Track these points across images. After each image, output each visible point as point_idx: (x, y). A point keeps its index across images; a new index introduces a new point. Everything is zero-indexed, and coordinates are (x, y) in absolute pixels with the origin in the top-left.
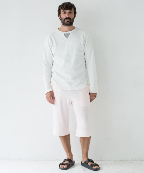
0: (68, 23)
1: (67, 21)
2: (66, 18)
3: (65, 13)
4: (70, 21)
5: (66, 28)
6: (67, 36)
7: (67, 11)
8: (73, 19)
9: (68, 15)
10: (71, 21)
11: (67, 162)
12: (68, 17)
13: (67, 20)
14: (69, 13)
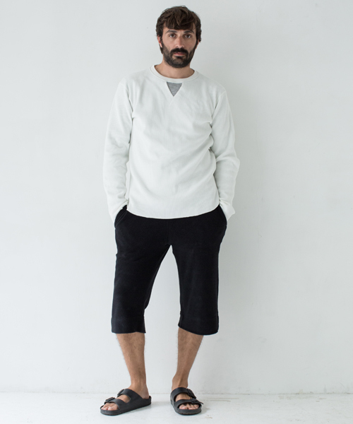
0: (180, 62)
1: (178, 58)
2: (176, 50)
3: (173, 35)
4: (185, 58)
5: (173, 71)
6: (174, 88)
7: (180, 33)
8: (191, 52)
9: (181, 43)
10: (187, 56)
12: (180, 47)
13: (177, 55)
14: (184, 36)
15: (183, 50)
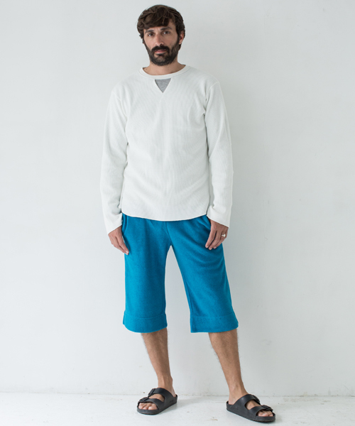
1: (160, 55)
6: (162, 85)
11: (158, 396)
15: (163, 47)
